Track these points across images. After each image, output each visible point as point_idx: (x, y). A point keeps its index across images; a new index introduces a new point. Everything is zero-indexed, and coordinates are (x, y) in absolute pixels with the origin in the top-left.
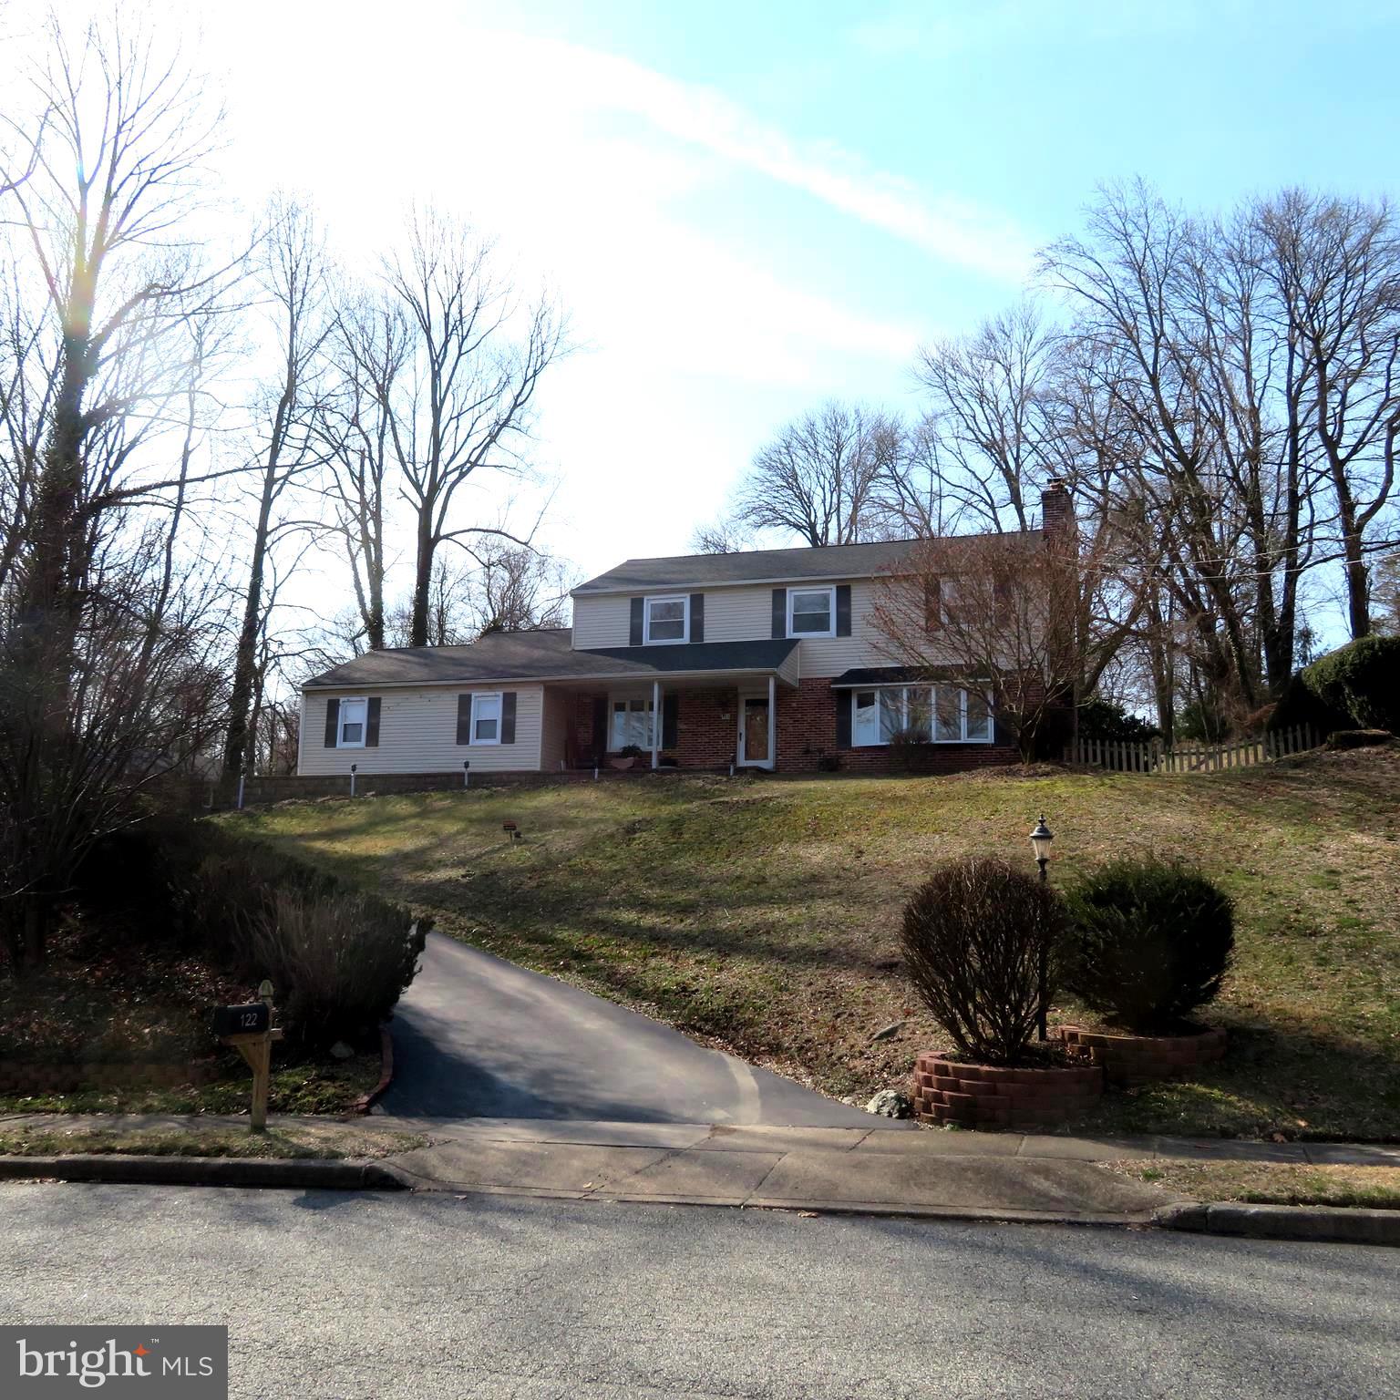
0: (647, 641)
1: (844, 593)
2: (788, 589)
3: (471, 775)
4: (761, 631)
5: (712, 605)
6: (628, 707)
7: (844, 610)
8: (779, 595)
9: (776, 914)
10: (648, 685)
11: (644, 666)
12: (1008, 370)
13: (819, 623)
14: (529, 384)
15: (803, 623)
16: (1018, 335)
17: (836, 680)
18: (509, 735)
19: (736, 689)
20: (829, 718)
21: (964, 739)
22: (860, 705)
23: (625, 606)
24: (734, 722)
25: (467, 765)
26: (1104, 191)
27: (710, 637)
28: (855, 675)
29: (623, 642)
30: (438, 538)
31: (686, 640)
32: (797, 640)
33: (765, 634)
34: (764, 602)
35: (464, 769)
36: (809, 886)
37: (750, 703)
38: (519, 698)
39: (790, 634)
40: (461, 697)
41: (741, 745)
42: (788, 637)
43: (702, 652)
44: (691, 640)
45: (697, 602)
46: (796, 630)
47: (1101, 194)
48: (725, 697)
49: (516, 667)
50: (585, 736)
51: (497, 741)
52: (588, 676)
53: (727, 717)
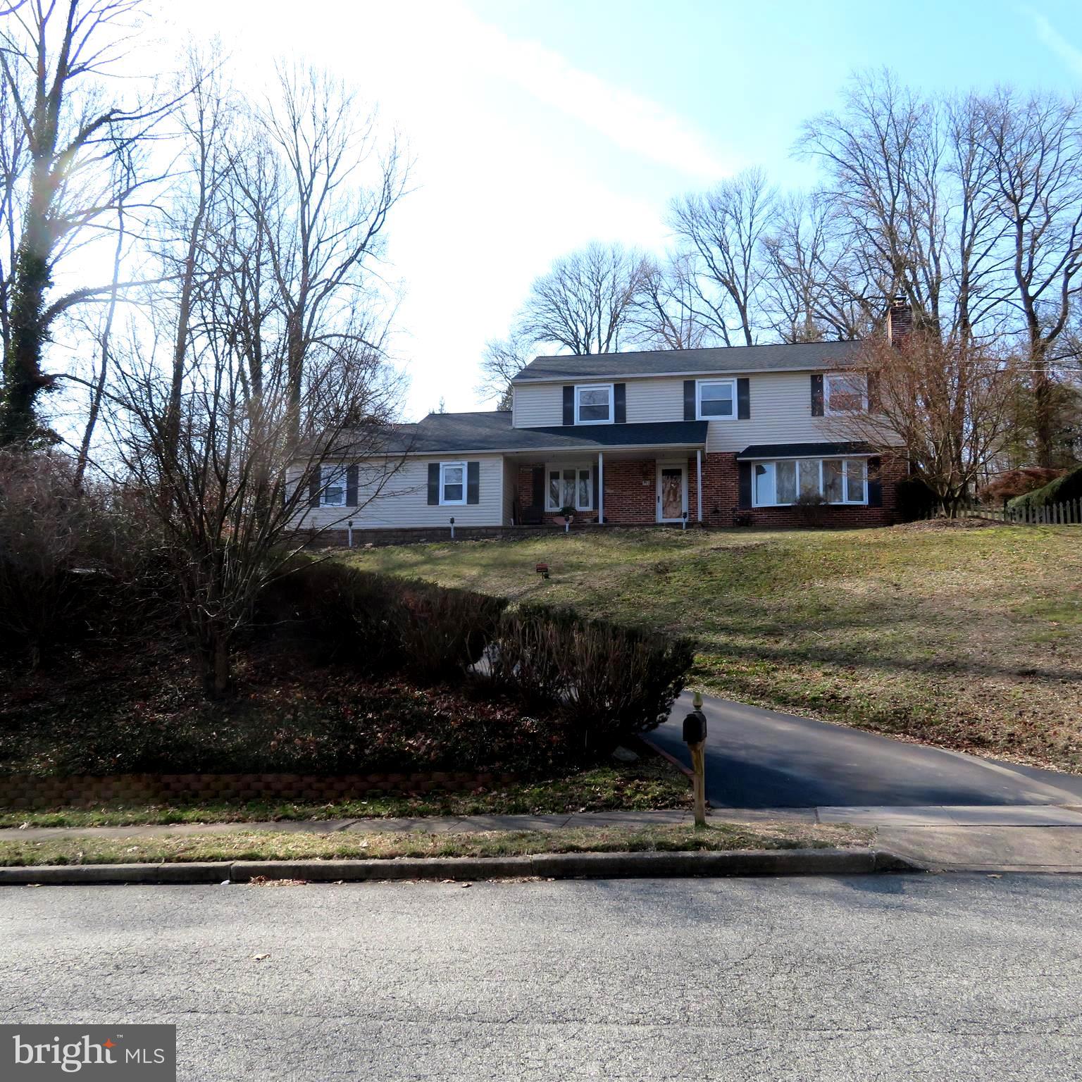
0: (577, 421)
1: (744, 385)
2: (697, 381)
3: (456, 529)
4: (676, 414)
5: (632, 392)
6: (561, 476)
7: (744, 398)
8: (689, 387)
9: (869, 635)
10: (594, 457)
11: (588, 441)
12: (739, 222)
13: (724, 408)
14: (381, 217)
15: (709, 408)
16: (747, 195)
17: (738, 454)
18: (474, 497)
19: (654, 461)
20: (733, 484)
21: (845, 502)
22: (758, 473)
23: (558, 394)
24: (653, 488)
25: (452, 521)
26: (858, 78)
27: (630, 420)
28: (752, 451)
29: (559, 423)
30: (308, 341)
31: (611, 420)
32: (706, 423)
33: (679, 417)
34: (678, 390)
35: (450, 525)
36: (875, 612)
37: (665, 473)
38: (482, 466)
39: (699, 417)
40: (430, 466)
41: (659, 506)
42: (697, 419)
43: (624, 431)
44: (616, 420)
45: (620, 390)
46: (704, 414)
47: (855, 81)
48: (645, 466)
49: (474, 442)
50: (527, 498)
51: (464, 502)
52: (539, 449)
53: (647, 483)
